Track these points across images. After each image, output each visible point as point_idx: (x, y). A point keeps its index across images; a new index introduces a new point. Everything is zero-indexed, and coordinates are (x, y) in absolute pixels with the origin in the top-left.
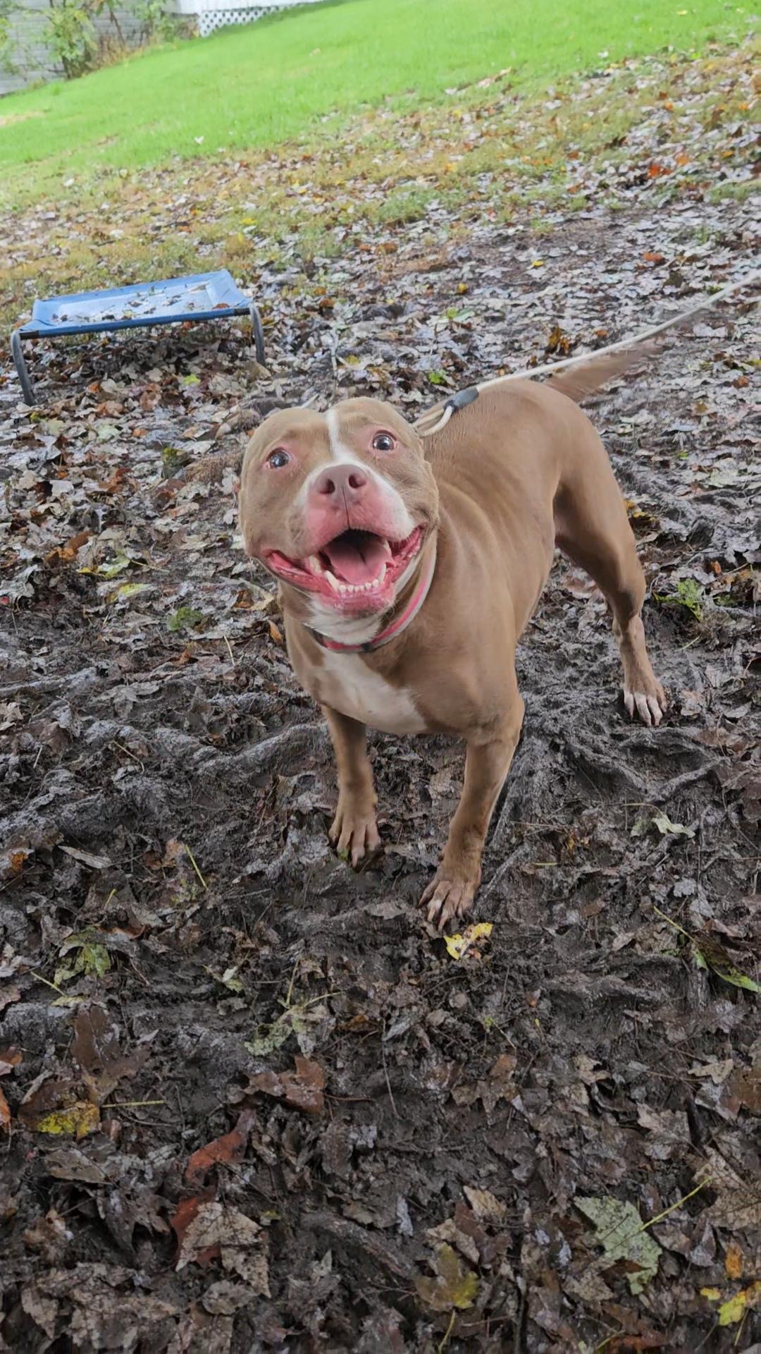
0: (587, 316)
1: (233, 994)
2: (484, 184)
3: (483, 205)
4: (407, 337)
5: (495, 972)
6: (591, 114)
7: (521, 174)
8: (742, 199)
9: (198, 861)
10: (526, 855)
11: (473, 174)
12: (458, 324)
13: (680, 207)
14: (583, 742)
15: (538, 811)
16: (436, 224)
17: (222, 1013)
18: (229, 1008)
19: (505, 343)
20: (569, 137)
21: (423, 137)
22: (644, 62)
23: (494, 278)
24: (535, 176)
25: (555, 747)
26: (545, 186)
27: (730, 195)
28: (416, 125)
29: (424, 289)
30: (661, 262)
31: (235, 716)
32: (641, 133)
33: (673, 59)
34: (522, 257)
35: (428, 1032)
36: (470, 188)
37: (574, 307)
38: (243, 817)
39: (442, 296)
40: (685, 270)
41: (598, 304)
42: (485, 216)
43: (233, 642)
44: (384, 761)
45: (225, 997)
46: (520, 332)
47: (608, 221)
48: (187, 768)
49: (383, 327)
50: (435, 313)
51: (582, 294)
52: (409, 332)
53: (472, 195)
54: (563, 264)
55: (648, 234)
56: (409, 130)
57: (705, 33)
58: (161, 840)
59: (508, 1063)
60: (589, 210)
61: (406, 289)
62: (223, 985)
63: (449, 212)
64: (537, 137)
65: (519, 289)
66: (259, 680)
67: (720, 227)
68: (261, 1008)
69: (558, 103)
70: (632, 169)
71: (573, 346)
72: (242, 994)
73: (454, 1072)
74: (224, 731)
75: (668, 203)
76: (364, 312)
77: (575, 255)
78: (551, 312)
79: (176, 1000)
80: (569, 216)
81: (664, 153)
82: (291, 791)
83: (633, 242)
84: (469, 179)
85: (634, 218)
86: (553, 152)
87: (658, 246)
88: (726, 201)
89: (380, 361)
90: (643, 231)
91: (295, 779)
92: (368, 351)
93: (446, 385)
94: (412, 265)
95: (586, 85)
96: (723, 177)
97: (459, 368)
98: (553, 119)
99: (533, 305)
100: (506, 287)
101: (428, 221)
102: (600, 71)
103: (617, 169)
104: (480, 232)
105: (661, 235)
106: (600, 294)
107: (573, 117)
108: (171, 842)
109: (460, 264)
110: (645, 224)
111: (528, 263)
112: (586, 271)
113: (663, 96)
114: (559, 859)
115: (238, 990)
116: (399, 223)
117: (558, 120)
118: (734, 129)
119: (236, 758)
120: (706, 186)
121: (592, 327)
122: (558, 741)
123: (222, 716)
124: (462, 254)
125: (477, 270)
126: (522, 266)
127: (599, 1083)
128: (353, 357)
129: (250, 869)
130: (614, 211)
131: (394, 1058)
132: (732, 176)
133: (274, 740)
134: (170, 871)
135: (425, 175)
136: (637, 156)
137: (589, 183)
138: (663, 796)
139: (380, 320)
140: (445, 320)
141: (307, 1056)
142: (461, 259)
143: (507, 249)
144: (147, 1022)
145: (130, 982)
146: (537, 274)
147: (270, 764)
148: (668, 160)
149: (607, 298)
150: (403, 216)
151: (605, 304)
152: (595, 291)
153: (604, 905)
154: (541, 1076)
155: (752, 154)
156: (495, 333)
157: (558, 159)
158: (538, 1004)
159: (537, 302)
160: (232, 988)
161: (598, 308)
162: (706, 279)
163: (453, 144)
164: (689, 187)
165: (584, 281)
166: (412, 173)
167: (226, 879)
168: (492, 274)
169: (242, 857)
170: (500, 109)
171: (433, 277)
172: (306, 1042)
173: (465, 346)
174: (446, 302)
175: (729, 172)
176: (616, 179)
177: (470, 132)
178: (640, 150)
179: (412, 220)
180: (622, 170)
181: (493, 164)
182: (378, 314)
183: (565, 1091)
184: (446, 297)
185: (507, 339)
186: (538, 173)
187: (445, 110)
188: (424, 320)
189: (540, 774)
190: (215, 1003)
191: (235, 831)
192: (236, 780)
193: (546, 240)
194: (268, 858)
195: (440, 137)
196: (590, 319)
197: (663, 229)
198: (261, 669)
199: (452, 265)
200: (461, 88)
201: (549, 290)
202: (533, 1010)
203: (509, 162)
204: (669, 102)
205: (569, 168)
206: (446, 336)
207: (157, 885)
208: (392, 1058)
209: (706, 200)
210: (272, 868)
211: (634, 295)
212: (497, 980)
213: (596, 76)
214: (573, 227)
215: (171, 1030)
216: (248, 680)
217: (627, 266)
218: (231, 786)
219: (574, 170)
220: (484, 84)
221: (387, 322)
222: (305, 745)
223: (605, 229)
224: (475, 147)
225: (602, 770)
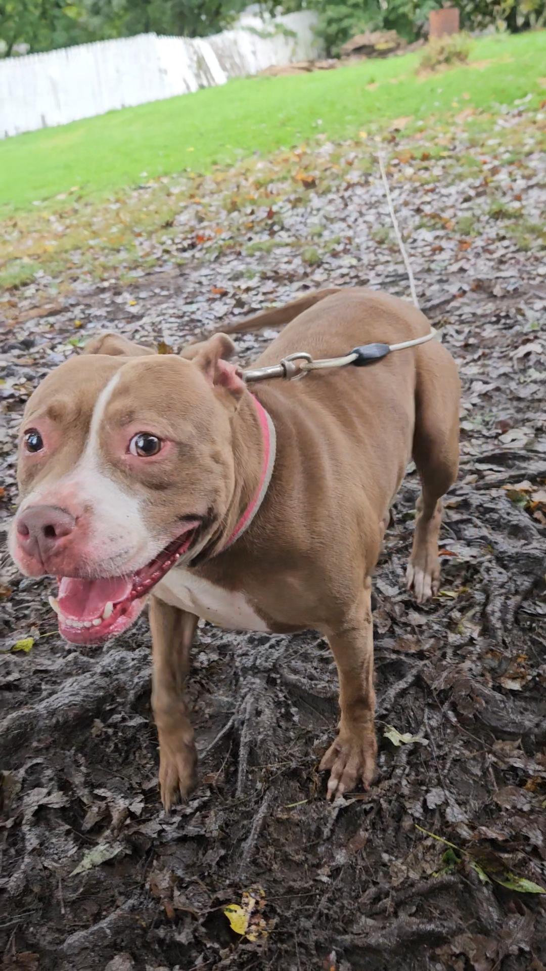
0: (181, 334)
2: (76, 258)
3: (79, 271)
4: (42, 361)
5: (282, 942)
6: (145, 209)
7: (103, 249)
8: (269, 251)
10: (276, 799)
11: (66, 252)
13: (226, 259)
14: (295, 671)
15: (273, 749)
16: (45, 286)
20: (133, 224)
21: (21, 232)
22: (173, 178)
23: (101, 316)
24: (113, 250)
25: (271, 682)
26: (123, 255)
27: (260, 249)
28: (15, 225)
29: (47, 328)
30: (224, 294)
32: (183, 218)
33: (192, 175)
34: (119, 300)
36: (66, 261)
37: (169, 329)
39: (62, 331)
40: (244, 297)
41: (187, 325)
42: (82, 277)
44: (110, 731)
47: (177, 271)
49: (19, 357)
50: (60, 343)
51: (173, 320)
52: (42, 358)
53: (69, 265)
54: (153, 302)
55: (209, 277)
56: (10, 229)
57: (209, 160)
60: (161, 266)
61: (32, 330)
63: (54, 277)
64: (109, 226)
65: (123, 321)
67: (260, 268)
69: (118, 205)
70: (185, 239)
75: (217, 258)
77: (159, 295)
78: (153, 334)
80: (147, 271)
81: (204, 228)
82: (19, 786)
83: (200, 283)
84: (64, 256)
85: (196, 269)
86: (123, 235)
87: (219, 285)
88: (258, 254)
89: (23, 380)
90: (206, 276)
91: (22, 772)
92: (11, 374)
94: (34, 312)
95: (135, 194)
96: (250, 239)
98: (118, 214)
99: (137, 331)
100: (112, 320)
101: (38, 284)
102: (142, 185)
103: (173, 240)
104: (83, 286)
105: (219, 277)
106: (186, 319)
107: (132, 212)
109: (71, 309)
110: (204, 271)
111: (125, 303)
112: (172, 305)
113: (192, 196)
114: (307, 796)
116: (16, 287)
117: (121, 215)
118: (249, 211)
120: (241, 245)
121: (187, 341)
122: (274, 675)
124: (72, 301)
125: (87, 312)
126: (121, 306)
128: (1, 380)
130: (180, 266)
132: (256, 239)
135: (29, 256)
136: (186, 232)
137: (155, 251)
138: (386, 709)
139: (16, 352)
140: (70, 347)
142: (72, 305)
143: (107, 296)
146: (134, 310)
148: (208, 232)
149: (192, 321)
150: (17, 282)
151: (192, 325)
152: (182, 317)
153: (367, 835)
155: (266, 224)
157: (128, 237)
159: (139, 328)
161: (187, 328)
162: (261, 302)
163: (46, 235)
164: (229, 247)
165: (171, 311)
166: (18, 255)
168: (98, 313)
170: (76, 211)
171: (52, 319)
174: (67, 335)
175: (253, 236)
176: (175, 247)
177: (58, 227)
178: (187, 228)
179: (25, 284)
180: (177, 241)
181: (80, 244)
182: (13, 347)
186: (116, 247)
187: (35, 215)
188: (53, 348)
189: (267, 711)
193: (135, 287)
195: (35, 231)
196: (184, 336)
197: (220, 274)
199: (66, 309)
200: (45, 199)
201: (145, 320)
203: (92, 243)
204: (197, 199)
205: (137, 243)
209: (244, 253)
211: (212, 317)
212: (286, 952)
213: (141, 188)
214: (152, 278)
217: (200, 298)
219: (141, 244)
220: (62, 197)
221: (22, 353)
222: (25, 732)
223: (176, 277)
224: (64, 235)
225: (322, 696)
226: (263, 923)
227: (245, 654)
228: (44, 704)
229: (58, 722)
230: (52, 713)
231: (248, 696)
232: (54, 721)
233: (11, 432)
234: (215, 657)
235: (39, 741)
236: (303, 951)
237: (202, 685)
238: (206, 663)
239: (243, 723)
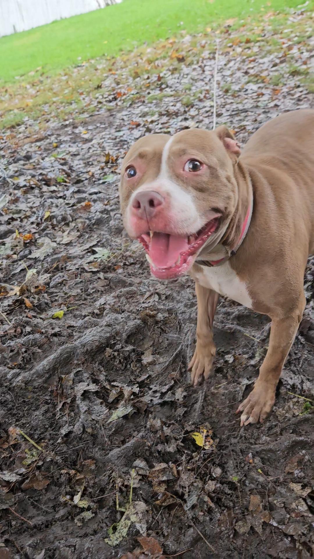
0: (116, 148)
1: (83, 510)
2: (46, 108)
3: (49, 116)
4: (38, 166)
5: (223, 450)
6: (83, 79)
7: (62, 103)
8: (161, 100)
9: (31, 436)
11: (40, 105)
12: (60, 159)
13: (136, 105)
16: (30, 126)
17: (79, 524)
18: (83, 520)
19: (85, 163)
20: (77, 88)
21: (11, 95)
22: (97, 60)
23: (67, 141)
24: (68, 103)
26: (74, 106)
27: (156, 99)
28: (6, 91)
29: (37, 149)
30: (138, 125)
31: (24, 350)
32: (107, 83)
33: (108, 58)
35: (209, 496)
36: (40, 111)
37: (109, 146)
38: (47, 403)
39: (46, 150)
40: (151, 126)
41: (118, 144)
42: (52, 119)
43: (5, 313)
44: (116, 354)
45: (79, 514)
46: (89, 158)
47: (108, 114)
48: (6, 384)
49: (24, 165)
50: (46, 156)
51: (110, 141)
52: (38, 164)
53: (42, 113)
54: (97, 131)
55: (128, 116)
56: (4, 94)
57: (117, 48)
58: (4, 429)
59: (255, 500)
60: (98, 111)
61: (28, 150)
62: (76, 506)
63: (35, 120)
64: (63, 90)
65: (81, 143)
66: (28, 329)
67: (158, 109)
68: (104, 514)
69: (66, 77)
70: (110, 95)
71: (117, 160)
72: (89, 509)
73: (229, 515)
74: (20, 358)
75: (131, 105)
76: (13, 160)
77: (100, 127)
78: (100, 149)
79: (48, 525)
80: (90, 114)
81: (120, 88)
82: (71, 382)
83: (123, 119)
84: (39, 108)
85: (119, 111)
86: (72, 94)
87: (134, 120)
88: (154, 101)
89: (29, 177)
90: (126, 115)
91: (72, 375)
92: (22, 174)
93: (66, 182)
94: (27, 140)
95: (76, 70)
96: (149, 93)
97: (69, 176)
98: (67, 82)
99: (90, 148)
100: (74, 143)
101: (26, 124)
102: (79, 65)
103: (103, 96)
104: (53, 124)
105: (134, 116)
106: (118, 140)
107: (75, 81)
108: (11, 429)
109: (49, 137)
110: (124, 113)
111: (80, 133)
112: (108, 133)
113: (110, 70)
114: (227, 381)
115: (86, 506)
116: (13, 127)
117: (69, 82)
118: (146, 77)
119: (32, 372)
120: (144, 97)
121: (121, 152)
123: (15, 351)
124: (49, 133)
125: (59, 138)
126: (78, 135)
127: (309, 495)
128: (16, 178)
129: (64, 431)
130: (109, 110)
131: (196, 518)
132: (153, 93)
133: (52, 357)
134: (16, 446)
135: (18, 109)
136: (110, 91)
137: (93, 103)
138: (265, 336)
139: (22, 162)
140: (53, 158)
141: (145, 535)
142: (49, 135)
143: (69, 129)
144: (35, 547)
145: (14, 523)
146: (86, 136)
147: (53, 370)
148: (123, 91)
149: (121, 141)
150: (14, 123)
151: (122, 143)
152: (115, 139)
154: (277, 502)
155: (157, 84)
156: (79, 160)
157: (76, 95)
158: (254, 461)
159: (91, 146)
160: (81, 506)
161: (119, 145)
162: (161, 129)
163: (26, 96)
164: (138, 98)
165: (108, 136)
166: (11, 108)
167: (51, 442)
168: (65, 139)
169: (55, 426)
170: (41, 82)
171: (38, 144)
172: (142, 527)
173: (67, 166)
174: (50, 152)
175: (151, 91)
176: (104, 100)
177: (32, 91)
178: (110, 89)
179: (18, 125)
180: (105, 96)
181: (48, 101)
182: (19, 160)
183: (294, 505)
184: (49, 150)
185: (84, 162)
186: (69, 101)
187: (18, 85)
188: (43, 159)
190: (73, 519)
191: (46, 412)
192: (36, 384)
193: (85, 123)
194: (72, 423)
195: (19, 94)
196: (118, 150)
197: (134, 114)
198: (27, 323)
199: (46, 138)
200: (22, 75)
201: (94, 142)
202: (253, 464)
203: (55, 99)
204: (113, 72)
205: (81, 98)
206: (56, 164)
207: (10, 457)
208: (195, 519)
209: (146, 102)
210: (77, 428)
212: (226, 454)
213: (79, 66)
214: (95, 118)
215: (52, 547)
216: (22, 331)
217: (124, 128)
218: (34, 388)
219: (84, 99)
220: (32, 73)
221: (25, 162)
222: (70, 356)
223: (108, 117)
224: (36, 96)
225: (229, 331)
226: (212, 441)
227: (184, 312)
228: (78, 341)
229: (87, 350)
230: (84, 346)
231: (189, 333)
232: (85, 349)
233: (29, 205)
234: (166, 315)
235: (78, 360)
236: (235, 454)
237: (162, 329)
238: (162, 318)
239: (187, 347)
